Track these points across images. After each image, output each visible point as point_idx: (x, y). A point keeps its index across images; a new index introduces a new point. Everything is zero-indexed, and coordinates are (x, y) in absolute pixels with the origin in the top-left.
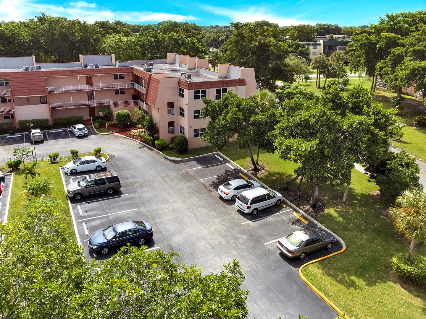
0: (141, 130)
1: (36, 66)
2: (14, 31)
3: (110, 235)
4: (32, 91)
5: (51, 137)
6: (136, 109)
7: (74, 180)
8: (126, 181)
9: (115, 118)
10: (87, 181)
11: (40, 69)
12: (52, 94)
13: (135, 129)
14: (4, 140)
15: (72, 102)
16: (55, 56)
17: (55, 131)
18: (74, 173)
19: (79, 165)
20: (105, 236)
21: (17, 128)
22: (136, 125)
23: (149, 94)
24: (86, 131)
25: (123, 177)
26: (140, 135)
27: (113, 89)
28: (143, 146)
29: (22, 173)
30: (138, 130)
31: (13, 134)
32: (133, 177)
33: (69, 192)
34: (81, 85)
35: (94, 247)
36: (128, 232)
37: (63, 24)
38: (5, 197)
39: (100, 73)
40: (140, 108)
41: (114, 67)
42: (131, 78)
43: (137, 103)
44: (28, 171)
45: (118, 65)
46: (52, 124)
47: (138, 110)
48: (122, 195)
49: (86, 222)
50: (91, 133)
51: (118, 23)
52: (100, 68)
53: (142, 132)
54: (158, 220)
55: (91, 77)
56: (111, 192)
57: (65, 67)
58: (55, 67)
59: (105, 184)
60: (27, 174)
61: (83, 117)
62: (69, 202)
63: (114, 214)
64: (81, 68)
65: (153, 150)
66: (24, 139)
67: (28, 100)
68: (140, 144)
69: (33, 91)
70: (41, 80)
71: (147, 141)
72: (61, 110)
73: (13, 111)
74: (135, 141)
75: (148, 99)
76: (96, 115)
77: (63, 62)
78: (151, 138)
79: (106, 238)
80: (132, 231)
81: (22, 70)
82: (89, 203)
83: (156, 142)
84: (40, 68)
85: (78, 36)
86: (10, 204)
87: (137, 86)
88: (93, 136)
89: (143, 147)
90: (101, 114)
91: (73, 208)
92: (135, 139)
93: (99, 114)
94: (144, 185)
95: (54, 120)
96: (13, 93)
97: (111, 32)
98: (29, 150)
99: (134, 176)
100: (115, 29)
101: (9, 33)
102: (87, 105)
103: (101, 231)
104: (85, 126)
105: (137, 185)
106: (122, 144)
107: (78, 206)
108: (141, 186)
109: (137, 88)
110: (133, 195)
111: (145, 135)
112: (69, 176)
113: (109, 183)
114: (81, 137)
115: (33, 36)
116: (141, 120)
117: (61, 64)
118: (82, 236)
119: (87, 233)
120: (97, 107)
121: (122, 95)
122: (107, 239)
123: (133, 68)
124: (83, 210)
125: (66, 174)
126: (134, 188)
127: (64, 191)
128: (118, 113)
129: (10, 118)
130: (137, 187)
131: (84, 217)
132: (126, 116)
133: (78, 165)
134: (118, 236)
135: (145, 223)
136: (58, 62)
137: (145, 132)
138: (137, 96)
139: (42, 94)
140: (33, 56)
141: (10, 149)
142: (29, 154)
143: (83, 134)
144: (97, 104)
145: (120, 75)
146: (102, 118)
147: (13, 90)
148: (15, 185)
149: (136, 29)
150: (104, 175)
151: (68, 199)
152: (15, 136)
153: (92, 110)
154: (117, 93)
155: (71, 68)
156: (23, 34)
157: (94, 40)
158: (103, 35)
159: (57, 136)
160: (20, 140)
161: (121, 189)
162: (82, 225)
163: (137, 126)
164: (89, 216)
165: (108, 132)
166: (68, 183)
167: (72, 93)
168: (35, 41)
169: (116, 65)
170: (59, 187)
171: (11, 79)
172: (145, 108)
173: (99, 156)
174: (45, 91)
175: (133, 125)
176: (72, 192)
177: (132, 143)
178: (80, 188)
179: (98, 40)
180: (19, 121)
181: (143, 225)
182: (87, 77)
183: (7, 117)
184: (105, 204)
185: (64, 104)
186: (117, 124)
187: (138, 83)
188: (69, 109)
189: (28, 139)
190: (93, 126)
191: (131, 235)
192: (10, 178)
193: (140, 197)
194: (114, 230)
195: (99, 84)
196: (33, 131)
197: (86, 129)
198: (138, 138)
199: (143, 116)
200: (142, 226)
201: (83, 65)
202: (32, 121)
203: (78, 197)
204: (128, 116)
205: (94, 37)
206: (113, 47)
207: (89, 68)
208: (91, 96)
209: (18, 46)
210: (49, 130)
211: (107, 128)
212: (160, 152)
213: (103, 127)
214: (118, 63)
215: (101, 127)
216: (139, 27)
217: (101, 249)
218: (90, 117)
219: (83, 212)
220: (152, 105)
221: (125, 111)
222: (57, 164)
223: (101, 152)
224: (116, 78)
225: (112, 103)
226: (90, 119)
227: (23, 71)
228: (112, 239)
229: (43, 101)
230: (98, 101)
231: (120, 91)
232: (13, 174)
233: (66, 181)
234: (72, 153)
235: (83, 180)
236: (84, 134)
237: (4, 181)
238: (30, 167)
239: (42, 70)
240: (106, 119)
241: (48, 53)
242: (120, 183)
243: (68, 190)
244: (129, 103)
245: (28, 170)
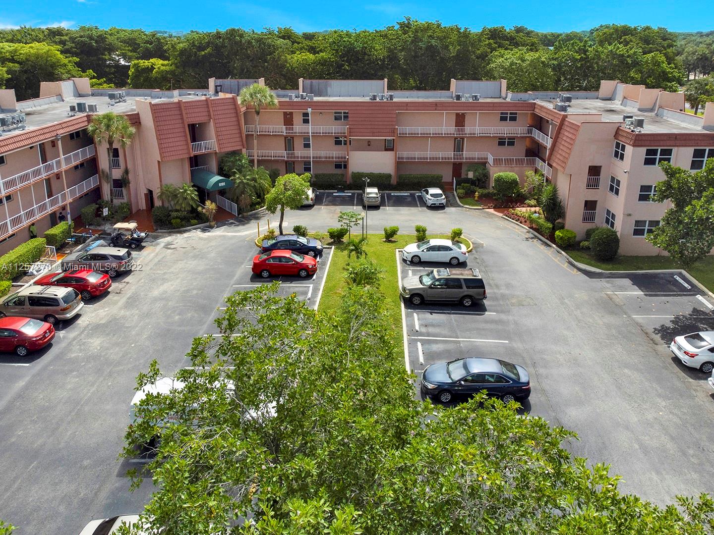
0: (533, 209)
1: (387, 93)
2: (367, 42)
3: (458, 373)
4: (375, 130)
5: (391, 201)
6: (530, 173)
7: (414, 273)
8: (496, 291)
9: (492, 184)
10: (434, 278)
11: (391, 99)
12: (403, 137)
13: (523, 207)
14: (330, 198)
15: (429, 152)
16: (415, 81)
17: (398, 194)
18: (416, 262)
19: (425, 250)
20: (448, 372)
21: (348, 183)
22: (526, 200)
23: (556, 149)
24: (443, 200)
25: (491, 282)
26: (530, 217)
27: (496, 137)
28: (533, 236)
29: (345, 249)
30: (529, 208)
31: (341, 190)
32: (508, 286)
33: (404, 289)
34: (447, 127)
35: (430, 386)
36: (487, 377)
37: (434, 32)
38: (320, 278)
39: (479, 108)
40: (536, 171)
41: (504, 101)
42: (529, 120)
43: (534, 163)
44: (353, 248)
45: (510, 97)
46: (395, 183)
47: (533, 174)
48: (486, 313)
49: (423, 342)
50: (450, 203)
51: (519, 30)
52: (480, 101)
53: (535, 212)
54: (542, 371)
55: (463, 115)
56: (468, 303)
57: (428, 97)
58: (412, 97)
59: (461, 287)
60: (352, 250)
61: (442, 177)
62: (403, 305)
63: (468, 340)
64: (450, 100)
65: (550, 246)
66: (356, 199)
67: (369, 143)
68: (528, 232)
69: (377, 130)
70: (391, 116)
71: (541, 228)
72: (411, 162)
73: (347, 157)
74: (521, 226)
75: (553, 157)
76: (463, 176)
77: (425, 90)
78: (550, 225)
79: (450, 377)
80: (495, 376)
81: (367, 99)
82: (431, 313)
83: (557, 233)
84: (391, 97)
85: (453, 50)
86: (324, 290)
87: (537, 135)
88: (452, 209)
89: (532, 238)
90: (471, 175)
91: (407, 316)
92: (521, 223)
93: (467, 174)
94: (525, 303)
95: (399, 177)
96: (351, 132)
97: (507, 44)
98: (359, 217)
99: (509, 284)
100: (514, 39)
101: (358, 46)
102: (450, 158)
103: (443, 363)
104: (443, 191)
105: (514, 301)
106: (498, 228)
107: (415, 314)
108: (520, 304)
109: (537, 138)
110: (503, 317)
111: (539, 218)
112: (408, 265)
113: (468, 287)
114: (435, 208)
115: (390, 50)
116: (536, 192)
117: (422, 93)
118: (414, 362)
119: (421, 360)
120: (466, 163)
121: (510, 147)
122: (452, 379)
123: (535, 104)
124: (420, 322)
125: (404, 261)
126: (507, 305)
127: (398, 287)
128: (499, 176)
129: (341, 168)
130: (513, 305)
131: (421, 334)
132: (511, 183)
133: (423, 251)
134: (471, 378)
135: (519, 369)
136: (419, 88)
137: (539, 213)
138: (535, 151)
139: (390, 136)
140: (386, 80)
141: (335, 211)
142: (359, 222)
143: (437, 203)
144: (466, 158)
145: (511, 113)
146: (472, 182)
147: (352, 127)
148: (334, 263)
149: (549, 40)
150: (462, 274)
151: (402, 299)
152: (344, 194)
153: (457, 168)
154: (501, 143)
155: (436, 99)
156: (377, 47)
157: (478, 58)
158: (494, 49)
159: (399, 202)
160: (349, 201)
161: (484, 301)
162: (417, 346)
163: (527, 201)
164: (428, 335)
165: (477, 206)
166: (405, 275)
167: (432, 137)
168: (392, 57)
169: (506, 97)
170: (391, 278)
171: (352, 112)
172: (545, 172)
173: (458, 242)
174: (393, 132)
175: (521, 200)
176: (409, 290)
177: (515, 228)
178: (421, 286)
179: (483, 57)
180: (353, 173)
181: (515, 371)
182: (457, 114)
183: (338, 166)
184: (455, 320)
185: (417, 154)
186: (495, 195)
187: (540, 129)
188: (423, 162)
189: (361, 202)
190: (455, 192)
191: (491, 382)
192: (329, 254)
193: (516, 323)
194: (465, 367)
195: (475, 126)
196: (369, 190)
197: (444, 197)
198: (526, 222)
199: (541, 185)
200: (513, 373)
201: (454, 96)
202: (370, 175)
203: (417, 301)
204: (514, 183)
205: (479, 52)
206: (506, 69)
207: (463, 100)
208: (459, 145)
209: (368, 64)
210: (390, 192)
211: (476, 198)
212: (563, 252)
213: (470, 197)
214: (510, 95)
215: (467, 196)
216: (554, 36)
217: (439, 392)
218: (453, 179)
219: (421, 325)
220: (559, 168)
221: (511, 174)
222: (394, 244)
223: (462, 236)
224: (503, 119)
225: (491, 159)
226: (453, 182)
227: (369, 101)
228: (460, 380)
229: (389, 147)
230: (469, 153)
231: (507, 140)
232: (333, 247)
233: (402, 272)
234: (418, 230)
235: (428, 275)
236: (440, 204)
237: (321, 256)
238: (357, 241)
239: (395, 100)
240: (477, 183)
241: (405, 75)
242: (485, 291)
243: (403, 286)
244: (519, 162)
245: (354, 245)
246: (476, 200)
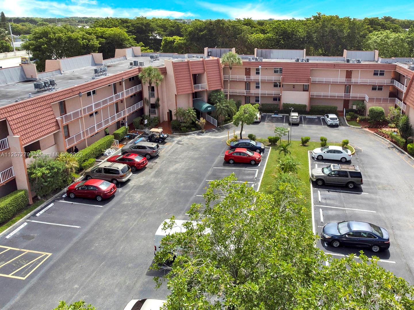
0: (393, 130)
1: (305, 58)
2: (294, 28)
3: (344, 230)
4: (298, 79)
5: (306, 121)
6: (392, 108)
7: (319, 166)
8: (368, 179)
9: (368, 113)
10: (331, 170)
11: (308, 61)
12: (314, 83)
13: (387, 128)
14: (270, 118)
15: (329, 93)
16: (322, 50)
17: (310, 117)
18: (320, 159)
19: (326, 152)
20: (338, 229)
21: (281, 109)
22: (389, 123)
23: (409, 93)
24: (337, 122)
25: (366, 174)
26: (391, 135)
27: (371, 85)
28: (393, 146)
29: (278, 149)
30: (390, 129)
31: (277, 114)
32: (376, 177)
33: (313, 176)
34: (341, 78)
35: (327, 237)
36: (362, 233)
37: (335, 22)
38: (262, 166)
39: (360, 68)
40: (396, 107)
41: (376, 63)
42: (392, 75)
43: (394, 101)
44: (283, 149)
45: (380, 61)
46: (309, 110)
47: (394, 108)
48: (362, 193)
49: (323, 209)
50: (341, 124)
51: (387, 19)
52: (362, 63)
53: (395, 132)
54: (397, 232)
55: (351, 72)
56: (351, 186)
57: (330, 60)
58: (320, 60)
59: (347, 177)
60: (282, 150)
61: (337, 108)
62: (311, 185)
63: (351, 209)
64: (343, 62)
65: (404, 153)
66: (285, 119)
67: (294, 86)
68: (390, 144)
69: (299, 79)
70: (307, 71)
71: (398, 142)
72: (319, 98)
73: (281, 94)
74: (385, 140)
75: (407, 99)
76: (350, 108)
77: (328, 56)
78: (404, 140)
79: (339, 232)
80: (367, 234)
81: (293, 61)
82: (329, 191)
83: (409, 145)
84: (308, 60)
85: (346, 32)
86: (264, 173)
87: (397, 84)
88: (342, 128)
89: (392, 148)
90: (355, 107)
91: (314, 192)
92: (385, 138)
93: (353, 107)
94: (387, 188)
95: (311, 107)
96: (283, 79)
97: (379, 28)
98: (286, 131)
99: (377, 176)
100: (384, 25)
101: (289, 30)
102: (342, 97)
103: (335, 223)
104: (338, 116)
105: (380, 186)
106: (371, 140)
107: (319, 191)
108: (384, 189)
109: (397, 86)
110: (373, 196)
111: (397, 136)
112: (315, 160)
113: (351, 177)
114: (332, 126)
115: (308, 33)
116: (395, 119)
117: (326, 58)
118: (317, 221)
119: (322, 219)
120: (352, 100)
121: (380, 92)
122: (340, 233)
123: (396, 65)
124: (322, 196)
125: (313, 158)
126: (376, 189)
127: (309, 174)
128: (372, 109)
129: (277, 100)
130: (379, 189)
131: (322, 204)
132: (380, 113)
134: (352, 233)
135: (382, 229)
136: (324, 55)
137: (397, 132)
138: (395, 94)
139: (306, 83)
140: (305, 50)
141: (272, 125)
142: (286, 133)
143: (334, 123)
144: (352, 97)
145: (380, 71)
146: (355, 112)
147: (284, 77)
148: (271, 157)
149: (406, 25)
150: (348, 169)
151: (311, 182)
152: (278, 116)
153: (346, 103)
154: (374, 88)
155: (335, 62)
156: (301, 30)
157: (361, 37)
158: (370, 32)
159: (311, 122)
160: (281, 120)
161: (362, 186)
162: (320, 211)
163: (389, 125)
164: (327, 205)
165: (358, 126)
166: (313, 168)
167: (331, 84)
168: (309, 36)
169: (378, 61)
170: (305, 168)
171: (285, 68)
172: (402, 108)
173: (346, 148)
174: (309, 80)
175: (385, 123)
176: (315, 176)
177: (381, 141)
178: (323, 175)
179: (364, 36)
180: (284, 103)
181: (380, 232)
182: (347, 71)
183: (275, 99)
184: (343, 197)
185: (322, 94)
186: (369, 120)
187: (399, 81)
188: (326, 99)
189: (288, 121)
190: (345, 117)
191: (365, 237)
192: (268, 151)
193: (381, 200)
194: (349, 226)
195: (357, 78)
196: (293, 114)
197: (338, 120)
198: (388, 137)
199: (398, 116)
200: (379, 232)
201: (345, 60)
202: (294, 106)
203: (320, 183)
204: (381, 113)
205: (362, 33)
206: (378, 43)
207: (351, 62)
208: (348, 89)
209: (295, 40)
210: (305, 115)
211: (358, 122)
212: (412, 158)
213: (354, 120)
214: (380, 59)
215: (352, 120)
216: (409, 23)
217: (333, 240)
218: (344, 109)
219: (322, 198)
220: (411, 105)
221: (380, 108)
222: (307, 147)
223: (349, 145)
224: (376, 74)
225: (367, 99)
226: (344, 111)
227: (294, 62)
228: (345, 234)
229: (306, 89)
230: (354, 94)
231: (377, 87)
232: (271, 147)
233: (312, 165)
234: (322, 140)
235: (327, 168)
236: (335, 124)
237: (263, 152)
238: (285, 145)
239: (310, 62)
240: (358, 113)
241: (316, 47)
242: (362, 180)
243: (312, 174)
244: (385, 100)
245: (283, 147)
246: (358, 123)
